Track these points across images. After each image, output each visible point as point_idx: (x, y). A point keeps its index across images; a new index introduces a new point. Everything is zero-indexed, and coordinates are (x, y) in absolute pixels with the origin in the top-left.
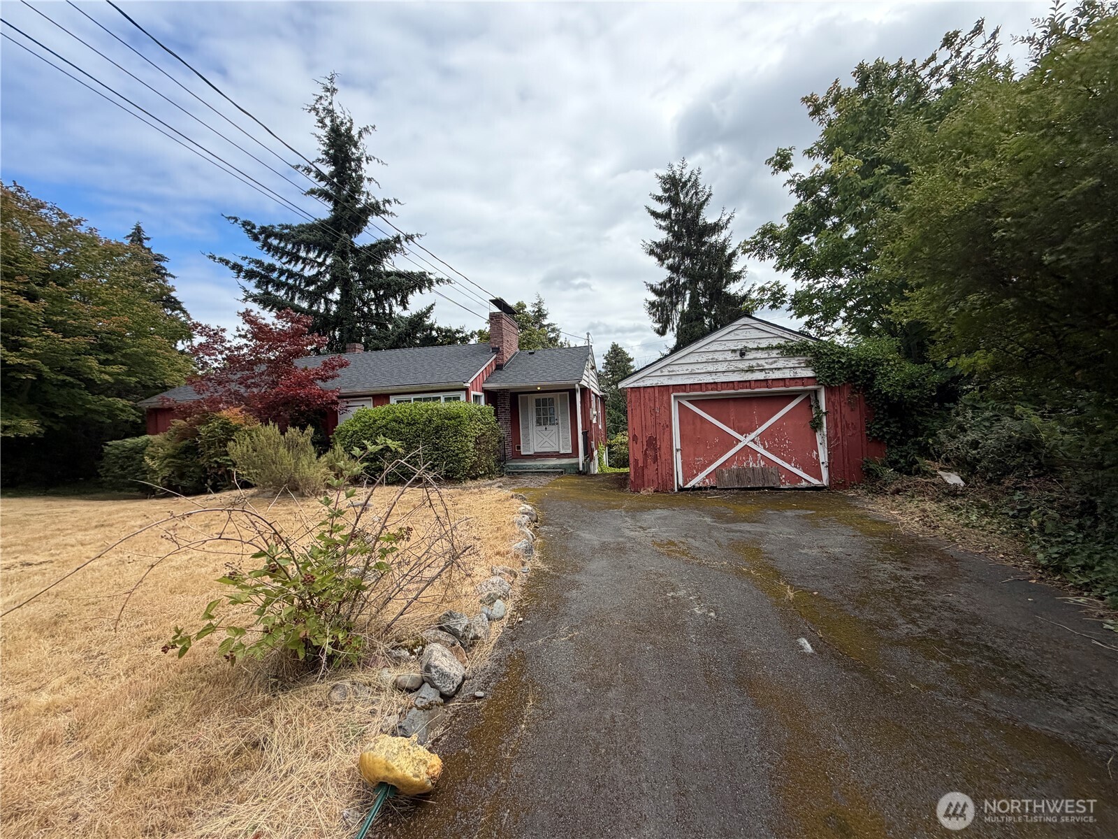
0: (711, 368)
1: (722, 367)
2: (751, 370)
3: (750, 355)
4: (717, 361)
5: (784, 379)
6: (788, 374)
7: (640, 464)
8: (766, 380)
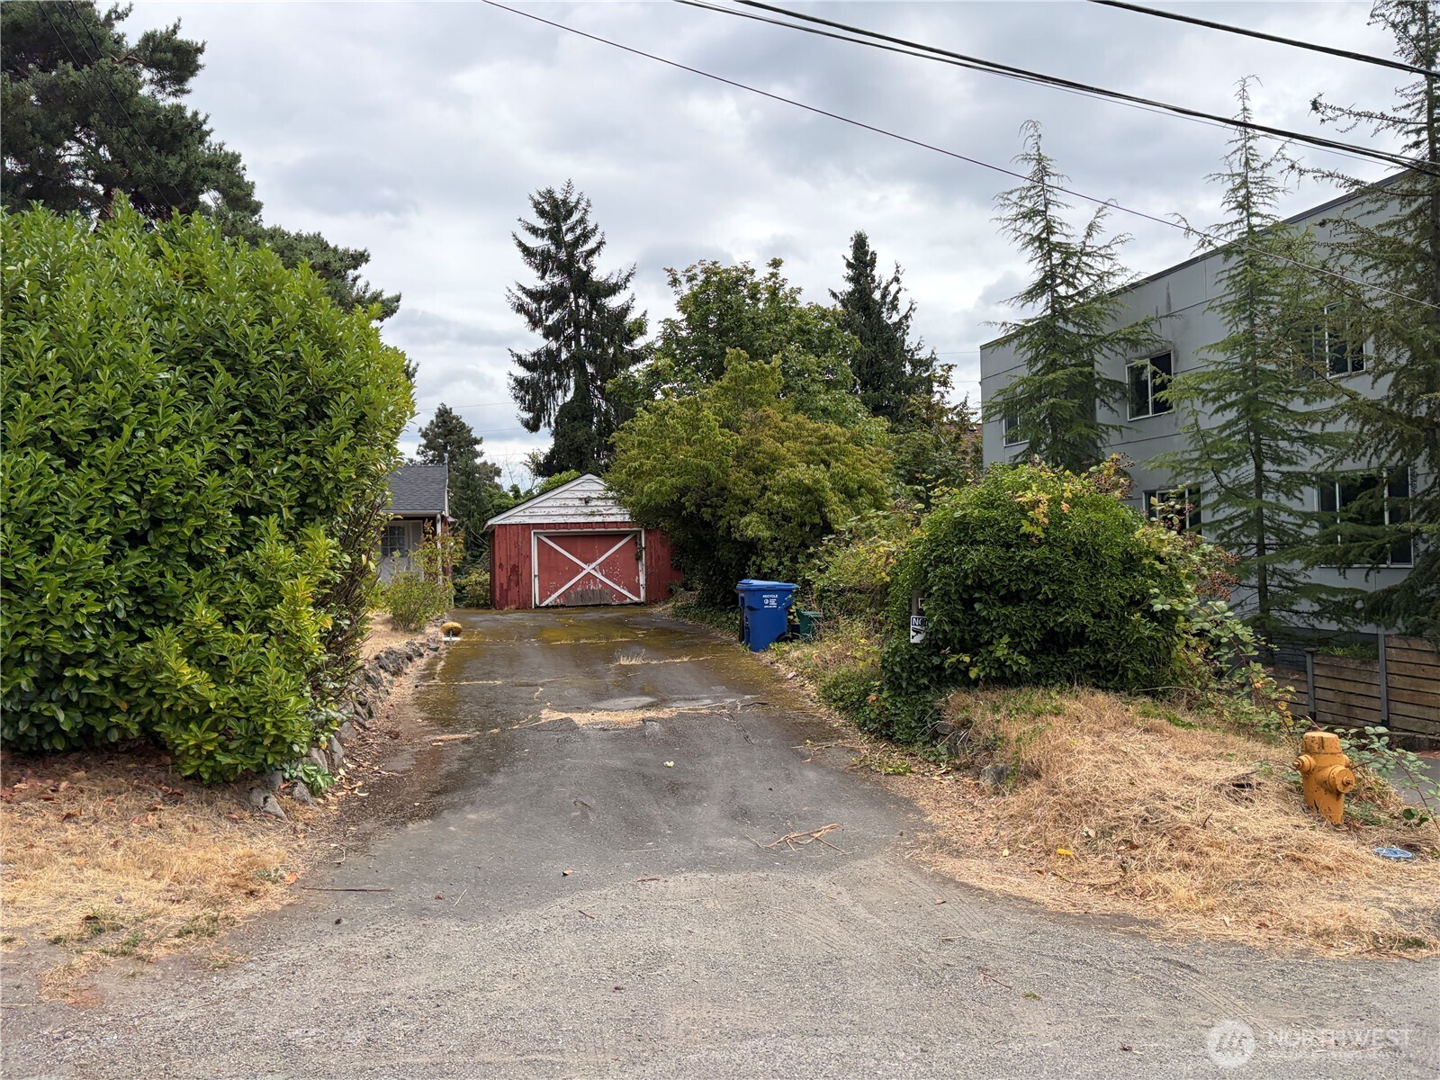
0: (563, 511)
1: (571, 511)
2: (592, 514)
3: (593, 503)
4: (568, 506)
5: (616, 522)
6: (619, 519)
7: (505, 587)
8: (604, 523)
